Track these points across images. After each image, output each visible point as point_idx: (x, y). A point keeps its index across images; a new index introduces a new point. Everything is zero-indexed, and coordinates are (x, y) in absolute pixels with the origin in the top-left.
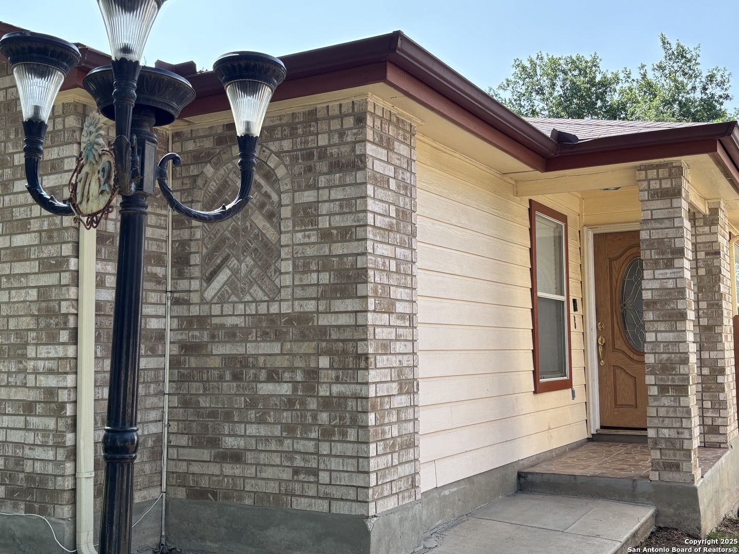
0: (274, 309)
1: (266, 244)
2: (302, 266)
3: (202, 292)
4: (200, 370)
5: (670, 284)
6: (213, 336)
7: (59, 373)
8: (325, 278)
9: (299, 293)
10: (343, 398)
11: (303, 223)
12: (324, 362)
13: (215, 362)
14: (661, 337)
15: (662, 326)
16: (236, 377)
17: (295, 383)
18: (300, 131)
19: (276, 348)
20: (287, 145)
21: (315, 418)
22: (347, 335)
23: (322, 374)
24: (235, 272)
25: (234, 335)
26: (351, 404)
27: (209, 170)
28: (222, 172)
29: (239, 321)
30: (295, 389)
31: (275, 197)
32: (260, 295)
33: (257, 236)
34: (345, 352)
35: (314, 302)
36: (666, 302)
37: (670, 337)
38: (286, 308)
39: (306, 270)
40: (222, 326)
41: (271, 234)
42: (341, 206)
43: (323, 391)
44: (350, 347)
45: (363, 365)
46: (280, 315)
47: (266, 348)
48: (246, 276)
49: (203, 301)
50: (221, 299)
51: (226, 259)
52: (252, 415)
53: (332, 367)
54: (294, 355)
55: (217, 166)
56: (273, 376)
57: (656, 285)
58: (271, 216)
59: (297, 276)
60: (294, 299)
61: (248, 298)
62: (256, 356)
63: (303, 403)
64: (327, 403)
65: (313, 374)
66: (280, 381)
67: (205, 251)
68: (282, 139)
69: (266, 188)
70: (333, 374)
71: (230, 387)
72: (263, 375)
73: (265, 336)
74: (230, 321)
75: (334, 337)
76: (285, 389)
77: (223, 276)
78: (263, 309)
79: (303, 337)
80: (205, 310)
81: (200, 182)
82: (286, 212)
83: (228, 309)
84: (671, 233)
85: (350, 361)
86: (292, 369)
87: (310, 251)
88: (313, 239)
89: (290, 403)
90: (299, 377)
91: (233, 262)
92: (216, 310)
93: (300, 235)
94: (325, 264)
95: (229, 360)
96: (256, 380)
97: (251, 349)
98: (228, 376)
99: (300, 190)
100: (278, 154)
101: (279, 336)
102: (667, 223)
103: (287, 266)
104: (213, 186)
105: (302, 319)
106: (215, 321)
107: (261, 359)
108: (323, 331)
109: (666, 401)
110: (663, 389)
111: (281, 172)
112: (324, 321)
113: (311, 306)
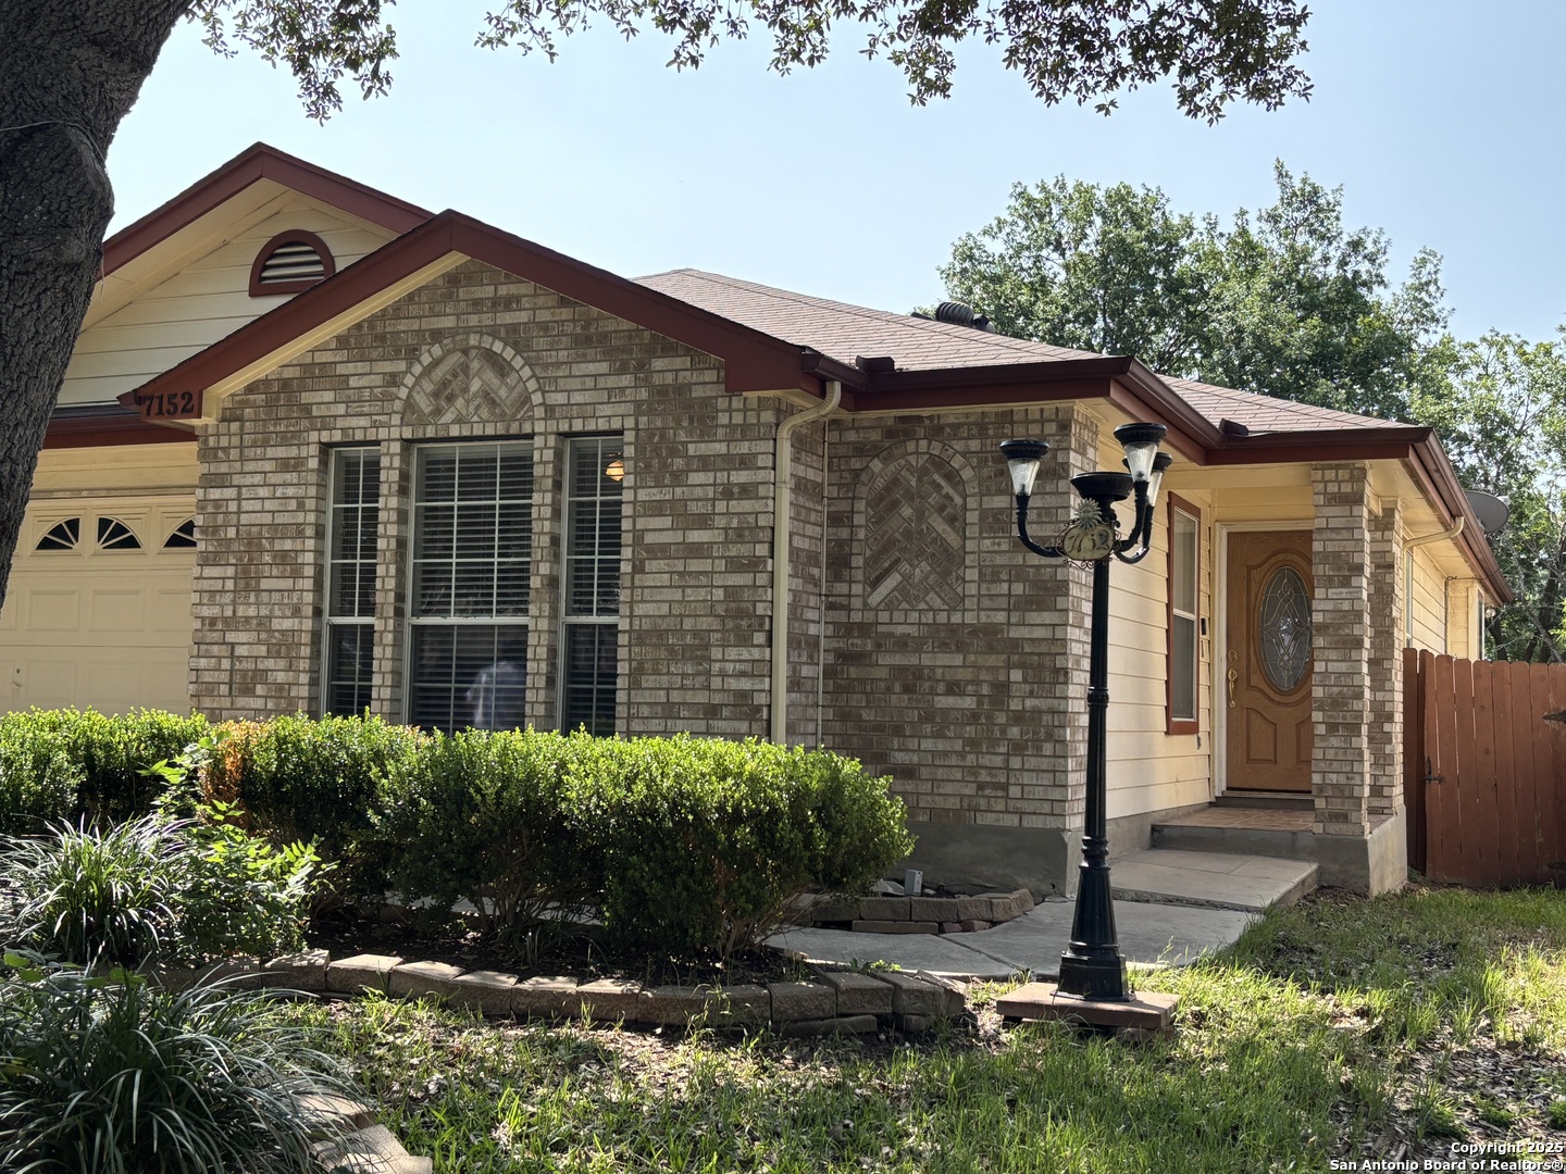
0: (956, 618)
1: (946, 549)
2: (990, 575)
3: (865, 598)
4: (863, 681)
5: (1346, 606)
6: (879, 645)
7: (753, 676)
8: (1018, 588)
9: (986, 603)
10: (1038, 712)
11: (992, 529)
12: (1016, 675)
13: (883, 673)
14: (1332, 667)
15: (1333, 655)
16: (907, 689)
17: (980, 697)
18: (991, 432)
19: (958, 660)
20: (974, 445)
21: (1003, 732)
22: (1043, 648)
23: (1014, 688)
24: (906, 578)
25: (905, 645)
26: (1046, 718)
27: (876, 465)
28: (892, 468)
29: (912, 631)
30: (980, 703)
31: (958, 500)
32: (938, 603)
33: (934, 541)
34: (1041, 666)
35: (1004, 614)
36: (1340, 626)
37: (1343, 667)
38: (970, 618)
39: (995, 578)
40: (891, 635)
41: (952, 539)
42: (1039, 515)
43: (1015, 705)
44: (1047, 661)
45: (1062, 679)
46: (963, 624)
47: (943, 659)
48: (921, 582)
49: (866, 607)
50: (889, 605)
51: (896, 562)
52: (928, 728)
53: (1025, 681)
54: (979, 668)
55: (885, 461)
56: (954, 689)
57: (1329, 606)
58: (952, 520)
59: (984, 586)
60: (980, 609)
61: (923, 606)
62: (933, 668)
63: (990, 718)
64: (1018, 718)
65: (1002, 689)
66: (962, 694)
67: (868, 553)
68: (968, 438)
69: (947, 489)
70: (1027, 688)
71: (899, 699)
72: (941, 688)
73: (944, 647)
74: (899, 630)
75: (1027, 650)
76: (969, 703)
77: (892, 581)
78: (942, 618)
79: (991, 650)
80: (869, 617)
81: (864, 477)
82: (972, 517)
83: (898, 616)
84: (1349, 546)
85: (1047, 676)
86: (978, 683)
87: (999, 560)
88: (1004, 547)
89: (974, 717)
90: (985, 690)
91: (905, 567)
92: (884, 617)
93: (988, 542)
94: (1018, 573)
95: (900, 672)
96: (932, 692)
97: (926, 660)
98: (897, 688)
99: (989, 494)
100: (963, 454)
101: (961, 648)
102: (1345, 535)
103: (972, 574)
104: (880, 483)
105: (990, 631)
106: (881, 629)
107: (939, 672)
108: (1015, 645)
109: (1334, 742)
110: (1332, 728)
111: (967, 474)
112: (1015, 633)
113: (1001, 617)
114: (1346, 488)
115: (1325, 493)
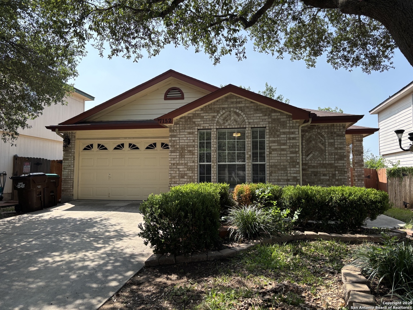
0: (324, 162)
1: (322, 149)
2: (331, 154)
3: (305, 158)
4: (306, 174)
5: (360, 159)
6: (309, 167)
8: (336, 157)
10: (341, 179)
11: (331, 146)
12: (337, 172)
13: (310, 172)
14: (358, 169)
15: (358, 167)
16: (315, 175)
17: (330, 177)
18: (330, 128)
19: (325, 170)
20: (326, 130)
21: (335, 183)
22: (342, 167)
23: (336, 175)
24: (314, 155)
25: (314, 167)
26: (343, 180)
27: (307, 134)
28: (310, 134)
29: (316, 164)
30: (330, 178)
31: (324, 140)
32: (320, 159)
33: (319, 148)
34: (342, 171)
35: (334, 161)
36: (360, 163)
37: (360, 169)
38: (327, 162)
39: (332, 155)
40: (311, 165)
41: (323, 148)
42: (340, 143)
43: (337, 178)
45: (346, 173)
46: (326, 163)
47: (322, 170)
48: (317, 155)
49: (306, 160)
50: (311, 160)
51: (312, 152)
52: (319, 182)
53: (339, 173)
54: (329, 171)
55: (309, 133)
56: (324, 175)
57: (357, 159)
58: (322, 144)
59: (329, 156)
60: (329, 160)
61: (317, 160)
62: (320, 171)
63: (332, 180)
64: (337, 180)
65: (334, 175)
66: (326, 176)
67: (306, 150)
68: (325, 129)
69: (321, 138)
70: (339, 175)
71: (313, 177)
72: (322, 175)
73: (322, 167)
74: (313, 164)
75: (338, 168)
76: (328, 178)
77: (311, 155)
78: (322, 162)
79: (331, 168)
80: (307, 162)
81: (304, 136)
82: (327, 143)
83: (313, 162)
84: (361, 149)
85: (343, 172)
86: (329, 174)
87: (332, 151)
88: (333, 149)
89: (329, 180)
90: (331, 175)
91: (313, 153)
92: (310, 162)
93: (330, 148)
94: (336, 154)
95: (313, 172)
96: (320, 176)
97: (319, 170)
98: (313, 175)
99: (330, 139)
100: (324, 132)
101: (325, 167)
102: (360, 147)
103: (327, 154)
104: (307, 137)
105: (331, 164)
106: (309, 164)
107: (321, 172)
108: (336, 167)
109: (359, 182)
110: (359, 180)
111: (325, 136)
112: (336, 165)
113: (333, 162)
114: (360, 139)
115: (356, 139)
